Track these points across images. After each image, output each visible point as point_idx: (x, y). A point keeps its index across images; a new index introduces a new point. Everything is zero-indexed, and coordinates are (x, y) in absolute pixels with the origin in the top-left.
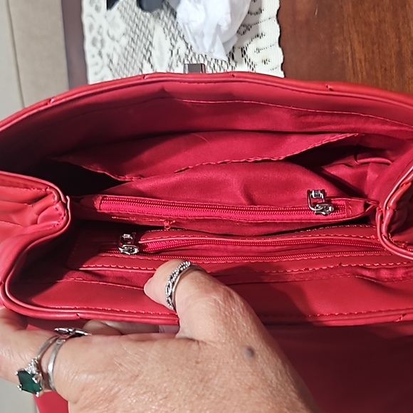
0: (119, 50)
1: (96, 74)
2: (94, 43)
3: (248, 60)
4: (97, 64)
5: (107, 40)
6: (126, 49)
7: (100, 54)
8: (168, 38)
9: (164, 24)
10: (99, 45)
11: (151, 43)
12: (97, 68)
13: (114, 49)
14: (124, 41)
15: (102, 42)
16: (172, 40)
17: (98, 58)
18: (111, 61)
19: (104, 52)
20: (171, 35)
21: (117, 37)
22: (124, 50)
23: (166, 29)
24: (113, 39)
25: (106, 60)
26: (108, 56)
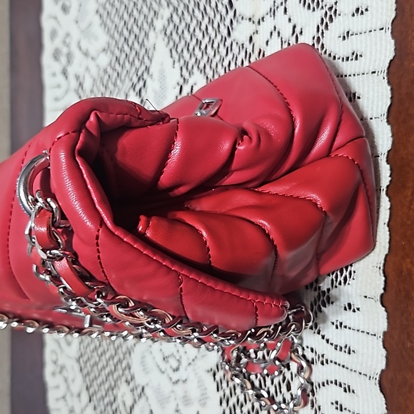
0: (94, 71)
1: (57, 99)
2: (56, 55)
4: (59, 86)
5: (78, 55)
6: (105, 71)
7: (65, 73)
8: (177, 66)
9: (171, 44)
10: (63, 59)
11: (147, 69)
12: (59, 92)
13: (87, 69)
14: (104, 60)
15: (69, 57)
16: (184, 70)
17: (60, 78)
18: (81, 85)
19: (71, 71)
20: (182, 62)
21: (92, 52)
22: (102, 73)
23: (174, 52)
24: (86, 54)
25: (74, 84)
26: (77, 77)
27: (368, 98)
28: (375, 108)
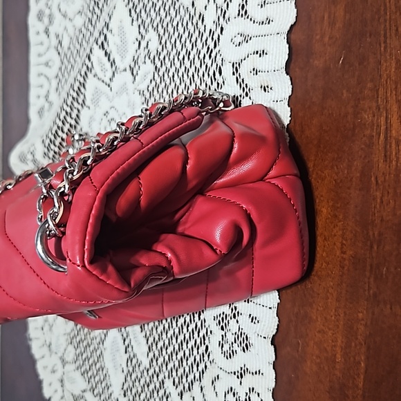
0: (71, 30)
1: (40, 55)
2: (40, 16)
3: (240, 80)
4: (42, 44)
5: (58, 16)
6: (81, 31)
7: (47, 32)
8: (136, 24)
9: (131, 4)
10: (46, 20)
12: (42, 49)
13: (65, 29)
14: (79, 21)
15: (51, 17)
16: (142, 27)
17: (43, 36)
18: (60, 43)
19: (52, 30)
20: (140, 20)
21: (70, 15)
22: (77, 33)
23: (133, 12)
24: (65, 16)
25: (54, 42)
26: (57, 36)
27: (272, 54)
28: (277, 62)
